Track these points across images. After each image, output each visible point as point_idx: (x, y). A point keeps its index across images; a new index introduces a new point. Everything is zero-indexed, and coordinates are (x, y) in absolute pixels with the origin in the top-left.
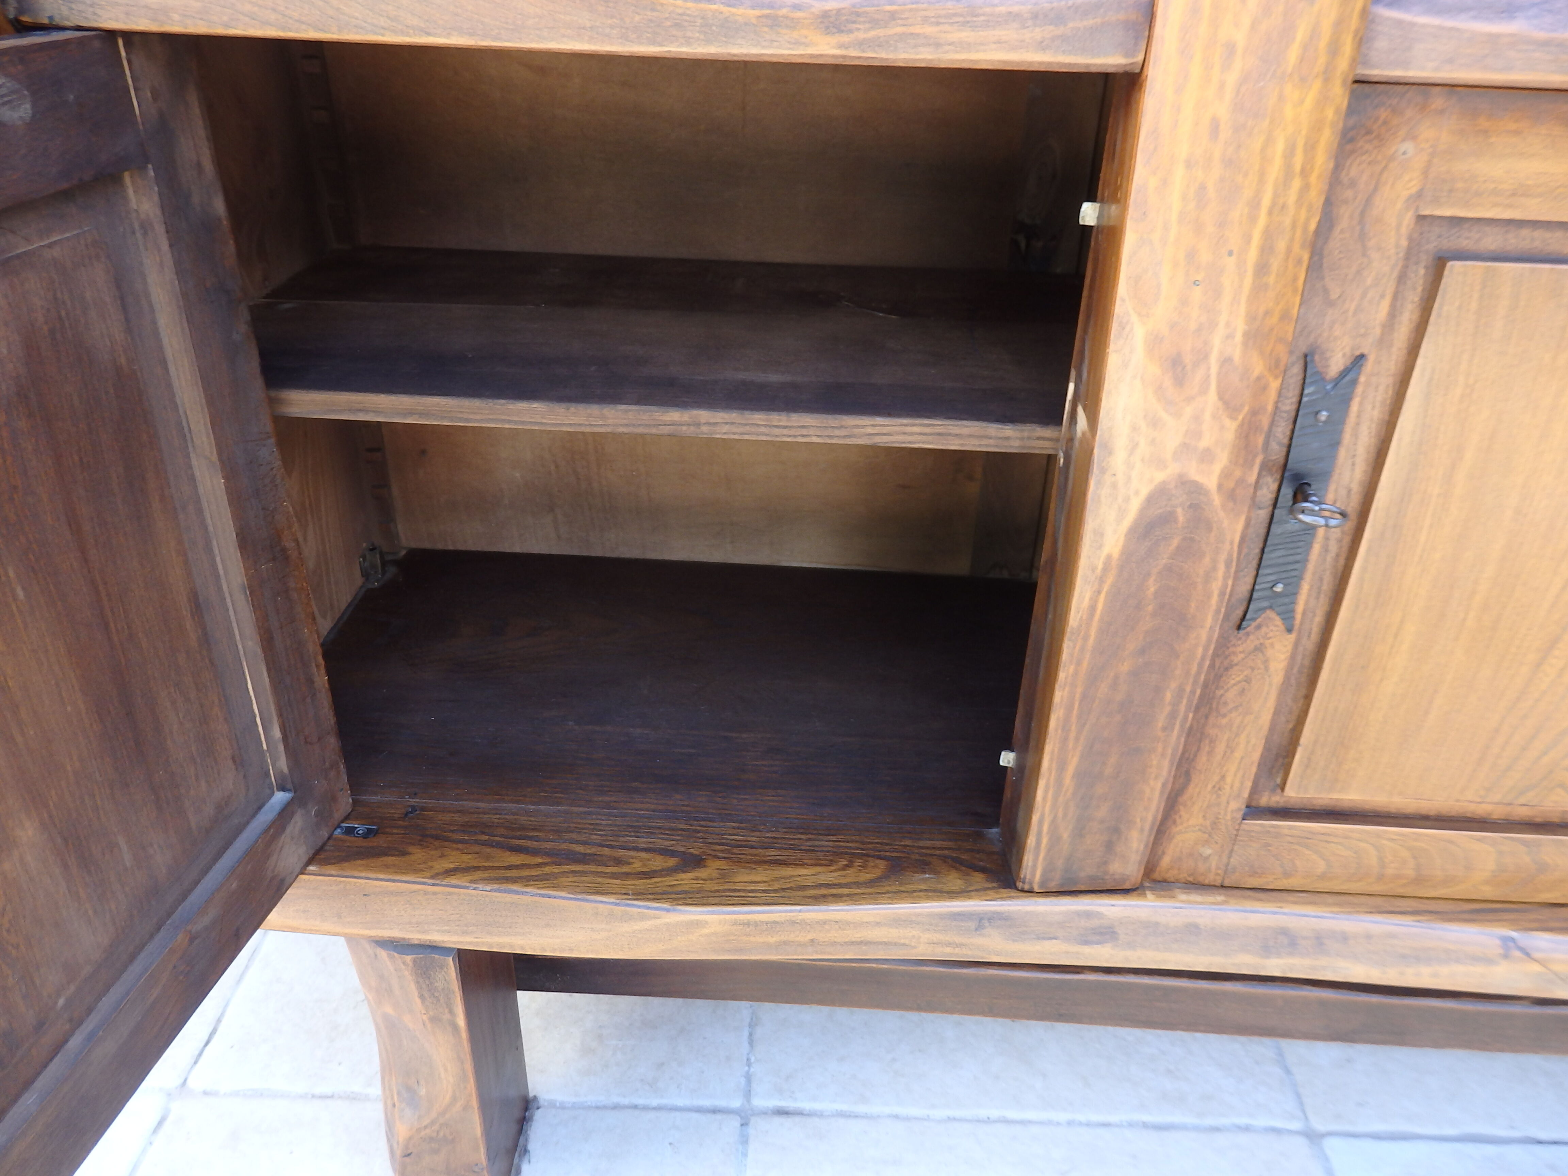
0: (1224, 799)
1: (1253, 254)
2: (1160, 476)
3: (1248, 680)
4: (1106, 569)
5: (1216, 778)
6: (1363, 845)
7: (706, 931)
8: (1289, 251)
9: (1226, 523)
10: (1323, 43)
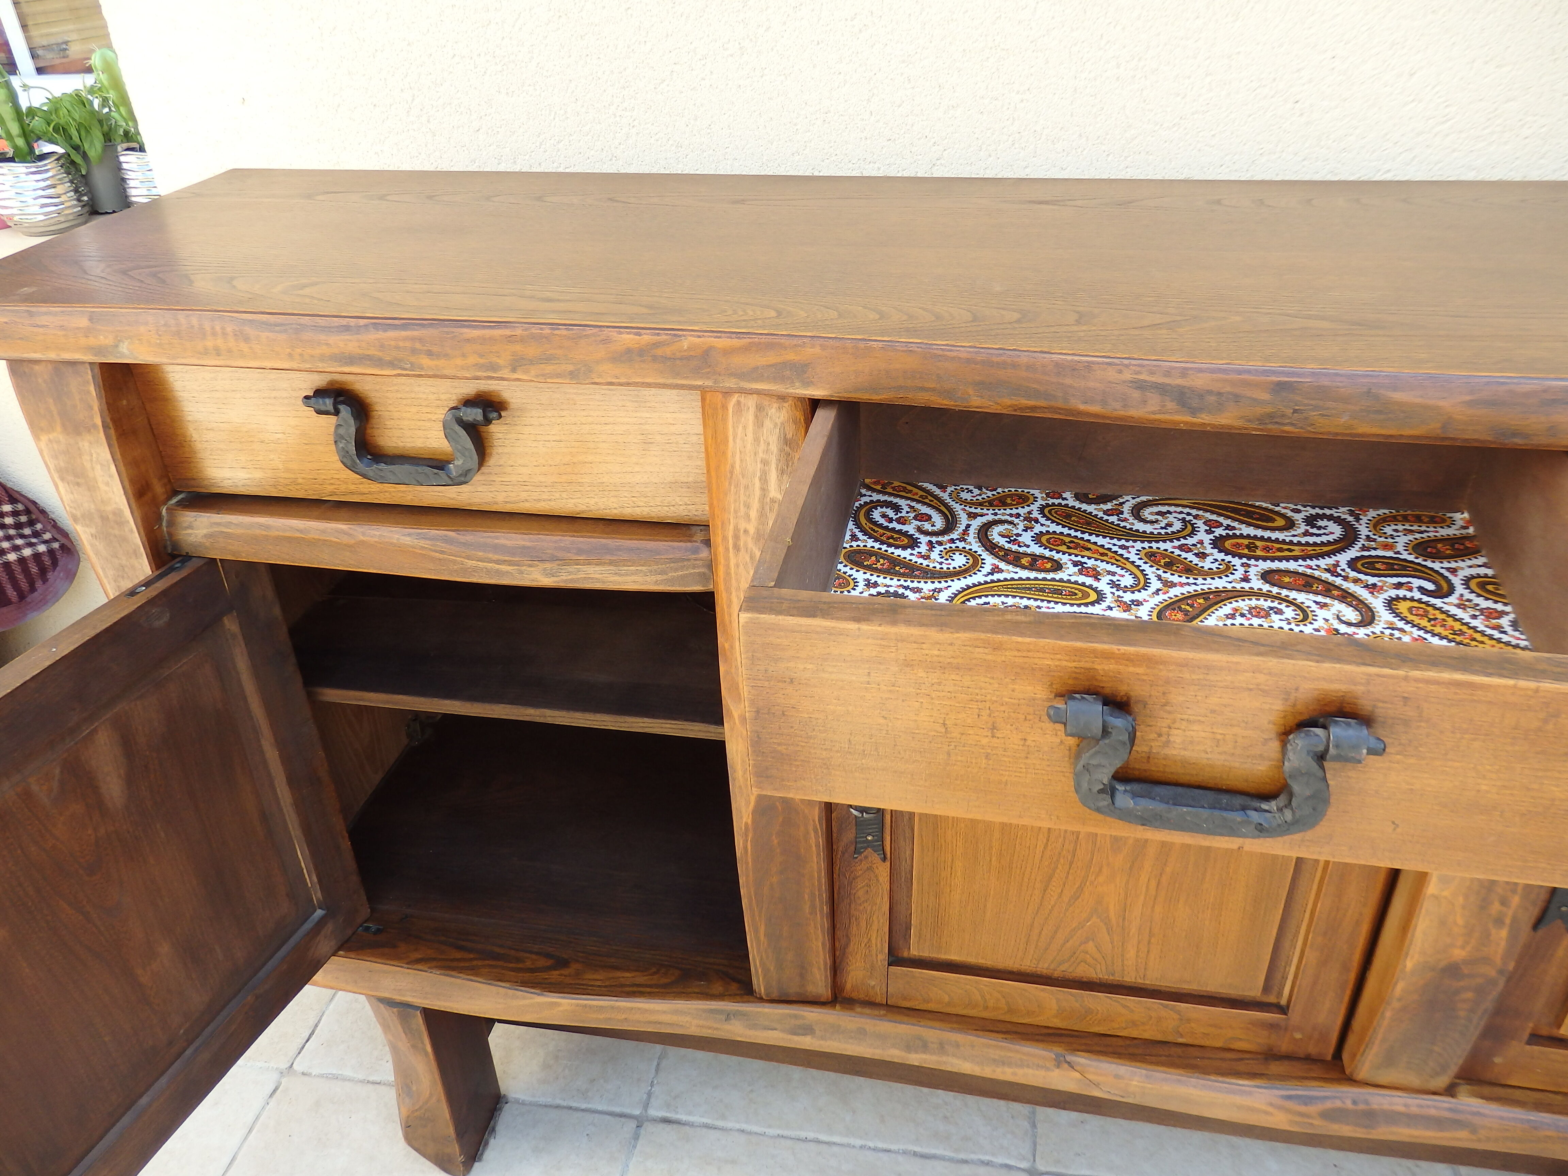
0: (874, 953)
3: (868, 886)
5: (866, 940)
6: (968, 987)
7: (561, 1009)
9: (806, 811)
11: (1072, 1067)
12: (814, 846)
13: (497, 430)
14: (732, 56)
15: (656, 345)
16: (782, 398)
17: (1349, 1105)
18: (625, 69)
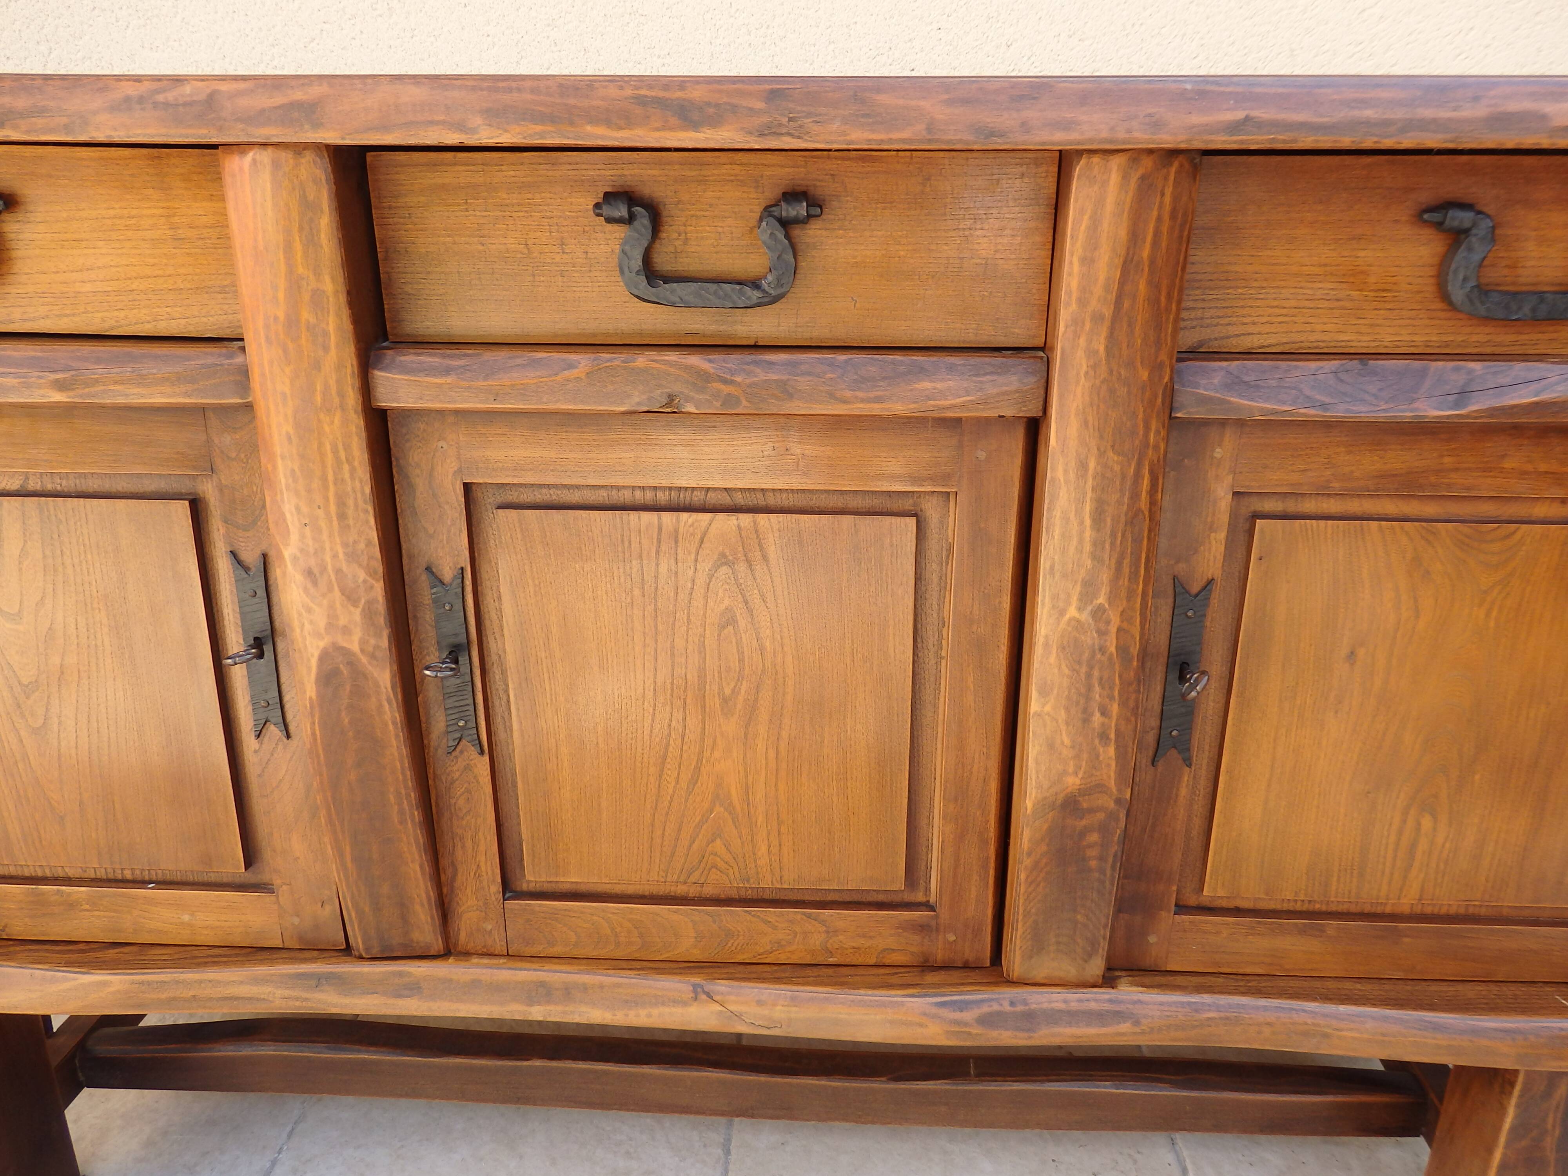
0: (485, 883)
1: (333, 508)
2: (322, 644)
3: (468, 791)
4: (312, 707)
5: (474, 867)
6: (595, 918)
7: (111, 990)
8: (356, 506)
9: (376, 674)
10: (334, 391)
11: (711, 997)
12: (390, 723)
15: (157, 92)
16: (300, 148)
17: (1007, 1008)
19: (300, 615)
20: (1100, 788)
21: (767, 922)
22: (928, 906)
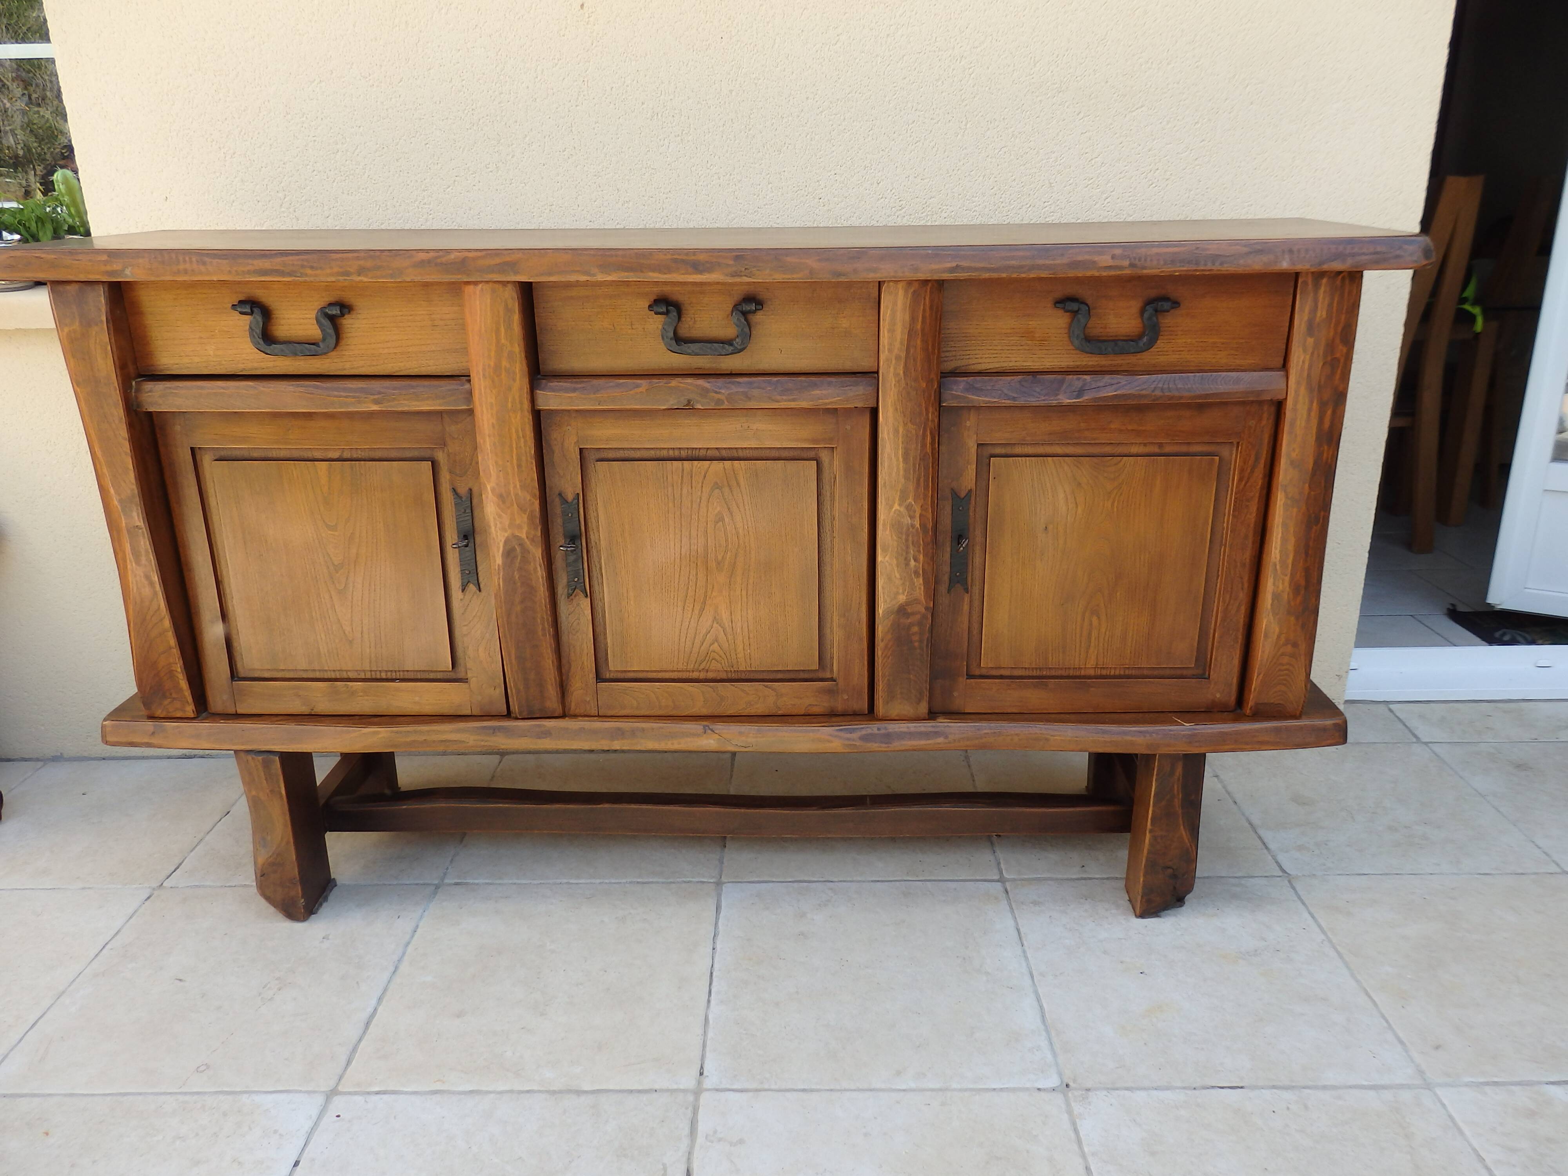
0: (586, 674)
1: (515, 461)
2: (506, 535)
4: (499, 569)
6: (647, 691)
8: (527, 460)
9: (534, 551)
10: (517, 401)
11: (714, 731)
12: (540, 578)
13: (347, 322)
14: (491, 172)
15: (437, 258)
16: (504, 284)
17: (876, 731)
18: (425, 179)
19: (494, 519)
20: (916, 601)
21: (743, 691)
22: (832, 680)
